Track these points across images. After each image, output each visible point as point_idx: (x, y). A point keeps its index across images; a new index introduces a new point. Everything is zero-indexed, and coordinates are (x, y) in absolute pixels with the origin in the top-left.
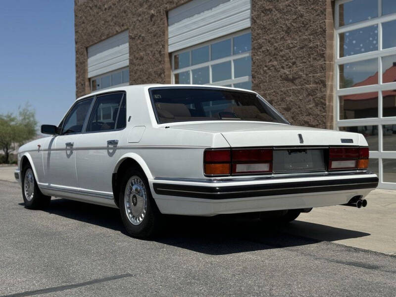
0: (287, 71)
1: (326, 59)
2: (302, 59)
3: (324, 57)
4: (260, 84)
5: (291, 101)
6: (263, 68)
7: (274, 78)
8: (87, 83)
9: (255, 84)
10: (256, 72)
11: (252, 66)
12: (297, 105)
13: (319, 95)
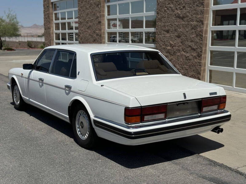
0: (179, 12)
1: (205, 7)
2: (189, 5)
3: (203, 5)
4: (162, 18)
5: (181, 32)
6: (164, 8)
7: (171, 15)
8: (51, 6)
9: (159, 18)
10: (159, 10)
11: (157, 6)
12: (184, 34)
13: (199, 29)
